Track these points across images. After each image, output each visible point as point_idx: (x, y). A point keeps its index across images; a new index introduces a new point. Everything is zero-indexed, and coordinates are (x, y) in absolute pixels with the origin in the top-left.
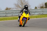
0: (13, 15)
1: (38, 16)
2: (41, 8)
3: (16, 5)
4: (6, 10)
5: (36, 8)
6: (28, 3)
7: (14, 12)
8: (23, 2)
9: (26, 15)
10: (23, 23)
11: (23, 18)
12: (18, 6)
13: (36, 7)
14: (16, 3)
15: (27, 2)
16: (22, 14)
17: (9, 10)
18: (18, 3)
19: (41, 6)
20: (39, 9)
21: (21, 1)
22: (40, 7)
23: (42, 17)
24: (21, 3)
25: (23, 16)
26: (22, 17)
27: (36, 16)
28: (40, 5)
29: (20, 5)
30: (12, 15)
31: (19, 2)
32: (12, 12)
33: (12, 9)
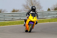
0: (21, 19)
1: (51, 19)
2: (55, 10)
3: (24, 6)
4: (13, 13)
5: (49, 10)
6: (39, 4)
7: (22, 15)
8: (33, 2)
9: (33, 18)
10: (29, 28)
11: (30, 22)
12: (27, 8)
13: (50, 8)
14: (25, 4)
15: (38, 2)
16: (28, 17)
17: (16, 12)
18: (27, 4)
19: (56, 8)
20: (53, 11)
21: (31, 1)
22: (53, 8)
23: (56, 20)
24: (31, 4)
25: (29, 19)
26: (28, 21)
27: (49, 19)
28: (54, 6)
29: (30, 6)
30: (19, 19)
31: (29, 3)
32: (20, 15)
33: (20, 11)
